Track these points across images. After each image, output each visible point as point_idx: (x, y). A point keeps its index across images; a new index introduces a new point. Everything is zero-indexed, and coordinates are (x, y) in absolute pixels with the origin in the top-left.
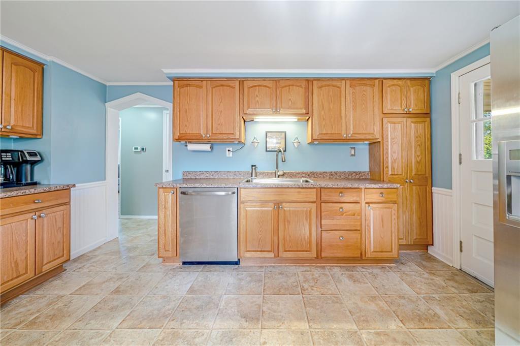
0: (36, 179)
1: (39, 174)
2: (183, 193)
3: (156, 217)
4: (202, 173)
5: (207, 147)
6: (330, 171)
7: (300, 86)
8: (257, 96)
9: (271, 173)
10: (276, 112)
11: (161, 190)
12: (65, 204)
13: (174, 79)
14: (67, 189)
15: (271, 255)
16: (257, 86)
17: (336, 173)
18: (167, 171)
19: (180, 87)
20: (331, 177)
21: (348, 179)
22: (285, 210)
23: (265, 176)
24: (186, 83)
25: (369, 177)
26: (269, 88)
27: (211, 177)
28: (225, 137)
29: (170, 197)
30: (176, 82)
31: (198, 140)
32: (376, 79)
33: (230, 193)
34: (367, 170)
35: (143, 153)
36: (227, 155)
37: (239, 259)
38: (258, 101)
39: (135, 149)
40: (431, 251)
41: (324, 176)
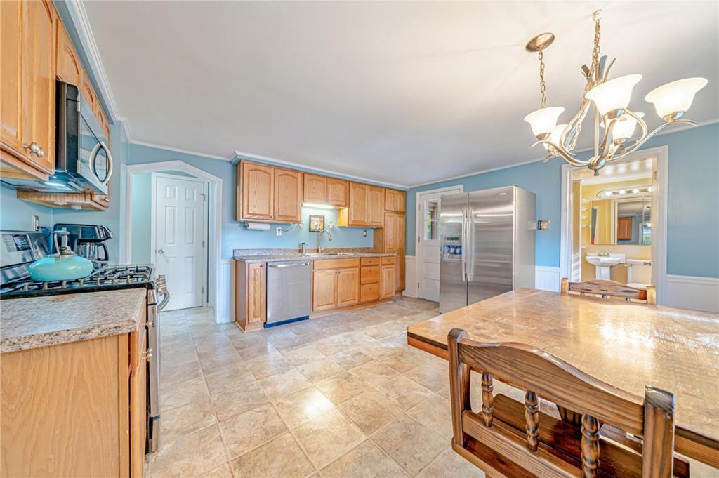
8: (314, 188)
10: (327, 202)
15: (334, 306)
16: (314, 180)
17: (356, 249)
21: (362, 252)
22: (341, 274)
24: (254, 166)
25: (374, 251)
26: (322, 183)
28: (289, 219)
30: (245, 165)
32: (382, 187)
34: (372, 246)
36: (278, 234)
38: (314, 192)
40: (404, 293)
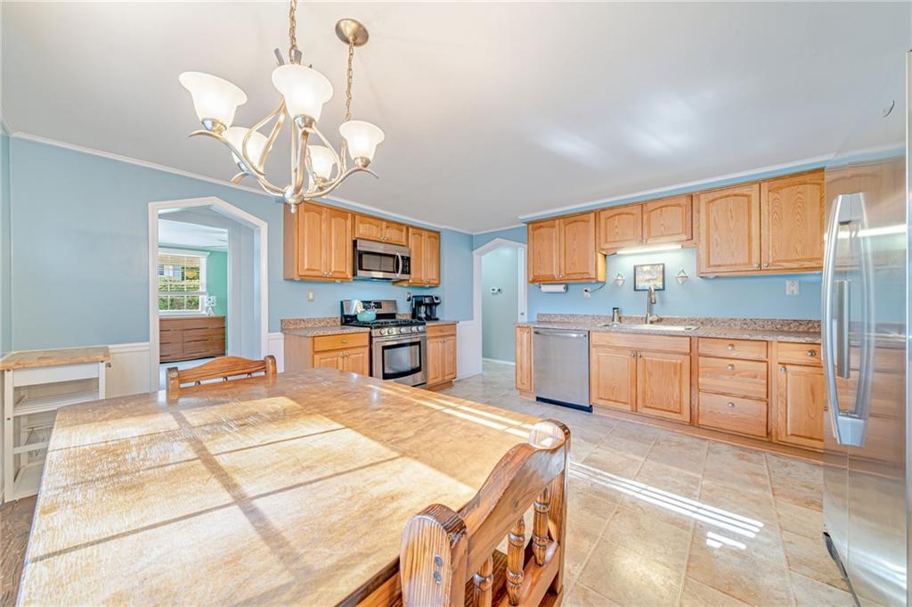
0: (437, 316)
1: (439, 312)
2: (536, 333)
3: (514, 364)
4: (556, 316)
5: (561, 288)
6: (743, 317)
7: (679, 205)
8: (617, 227)
9: (642, 318)
10: (642, 241)
11: (518, 329)
12: (452, 335)
13: (529, 223)
14: (454, 324)
15: (628, 408)
16: (616, 215)
17: (754, 321)
18: (522, 314)
19: (534, 229)
20: (745, 326)
22: (644, 360)
23: (633, 321)
24: (538, 225)
26: (633, 214)
27: (566, 320)
28: (579, 276)
29: (525, 336)
30: (531, 226)
31: (551, 281)
33: (582, 336)
35: (499, 294)
36: (586, 296)
37: (591, 406)
38: (617, 233)
39: (493, 290)
41: (730, 325)
